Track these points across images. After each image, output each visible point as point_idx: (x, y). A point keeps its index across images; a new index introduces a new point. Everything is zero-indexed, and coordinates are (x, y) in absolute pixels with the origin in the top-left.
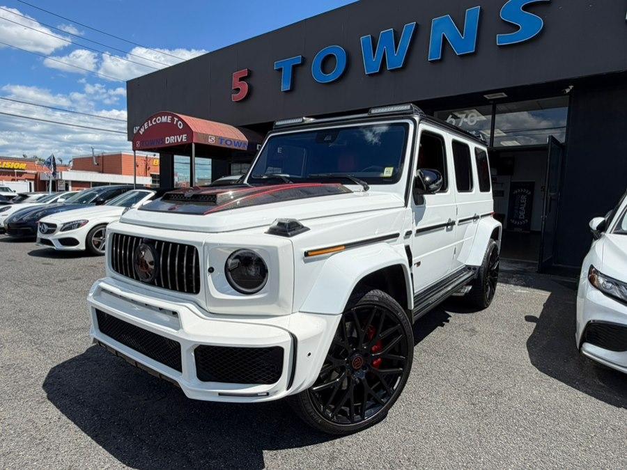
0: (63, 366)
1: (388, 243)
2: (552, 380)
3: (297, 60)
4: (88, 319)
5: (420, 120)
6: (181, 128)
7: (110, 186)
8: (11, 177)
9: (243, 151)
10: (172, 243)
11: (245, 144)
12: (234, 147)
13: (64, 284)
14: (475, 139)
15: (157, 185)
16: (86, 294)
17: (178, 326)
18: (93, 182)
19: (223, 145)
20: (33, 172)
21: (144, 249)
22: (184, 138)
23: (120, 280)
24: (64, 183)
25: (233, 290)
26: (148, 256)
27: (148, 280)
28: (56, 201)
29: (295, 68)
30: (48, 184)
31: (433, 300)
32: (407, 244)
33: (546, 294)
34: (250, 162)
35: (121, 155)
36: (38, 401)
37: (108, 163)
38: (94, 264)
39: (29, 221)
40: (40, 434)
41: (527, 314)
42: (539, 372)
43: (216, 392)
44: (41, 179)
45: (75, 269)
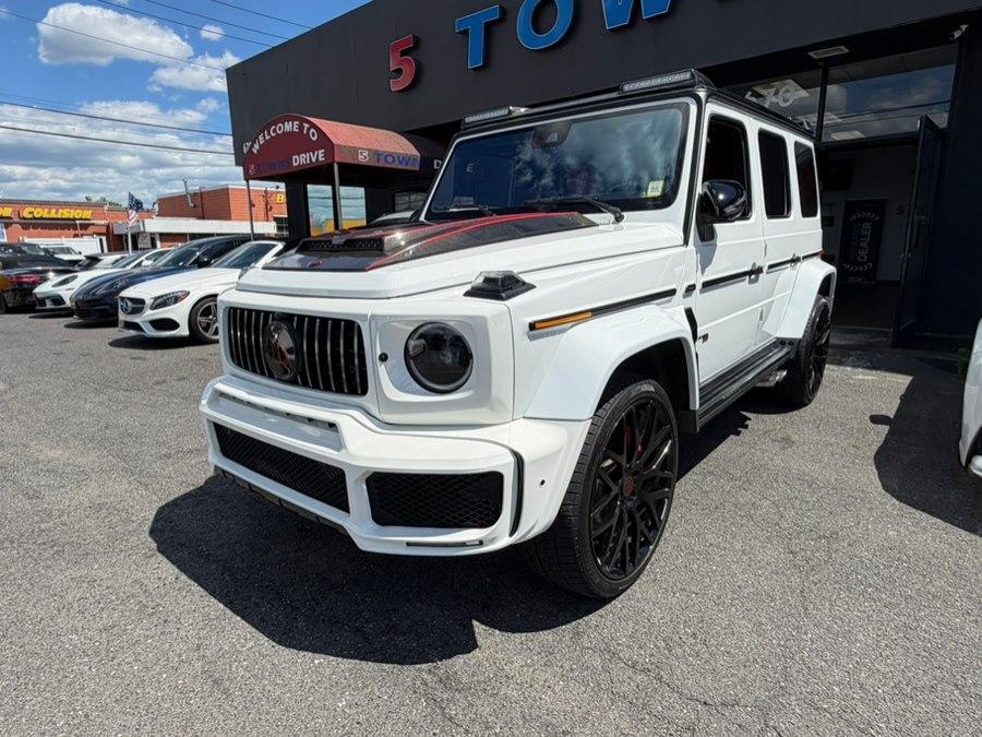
0: (174, 504)
1: (658, 304)
2: (918, 514)
3: (492, 12)
4: (202, 436)
5: (708, 97)
6: (314, 139)
7: (216, 238)
8: (72, 232)
9: (414, 171)
10: (319, 318)
11: (415, 159)
12: (400, 167)
13: (164, 387)
14: (796, 127)
15: (286, 233)
16: (198, 400)
17: (339, 445)
18: (191, 234)
19: (382, 164)
20: (103, 222)
21: (277, 330)
22: (320, 155)
23: (245, 379)
24: (149, 237)
25: (419, 387)
26: (284, 340)
27: (287, 377)
28: (139, 265)
29: (489, 27)
30: (127, 240)
31: (727, 395)
32: (688, 306)
33: (903, 381)
34: (427, 190)
35: (227, 189)
36: (145, 554)
37: (209, 203)
38: (204, 356)
39: (105, 295)
40: (152, 601)
41: (874, 413)
42: (897, 503)
43: (401, 542)
44: (115, 232)
45: (177, 365)
